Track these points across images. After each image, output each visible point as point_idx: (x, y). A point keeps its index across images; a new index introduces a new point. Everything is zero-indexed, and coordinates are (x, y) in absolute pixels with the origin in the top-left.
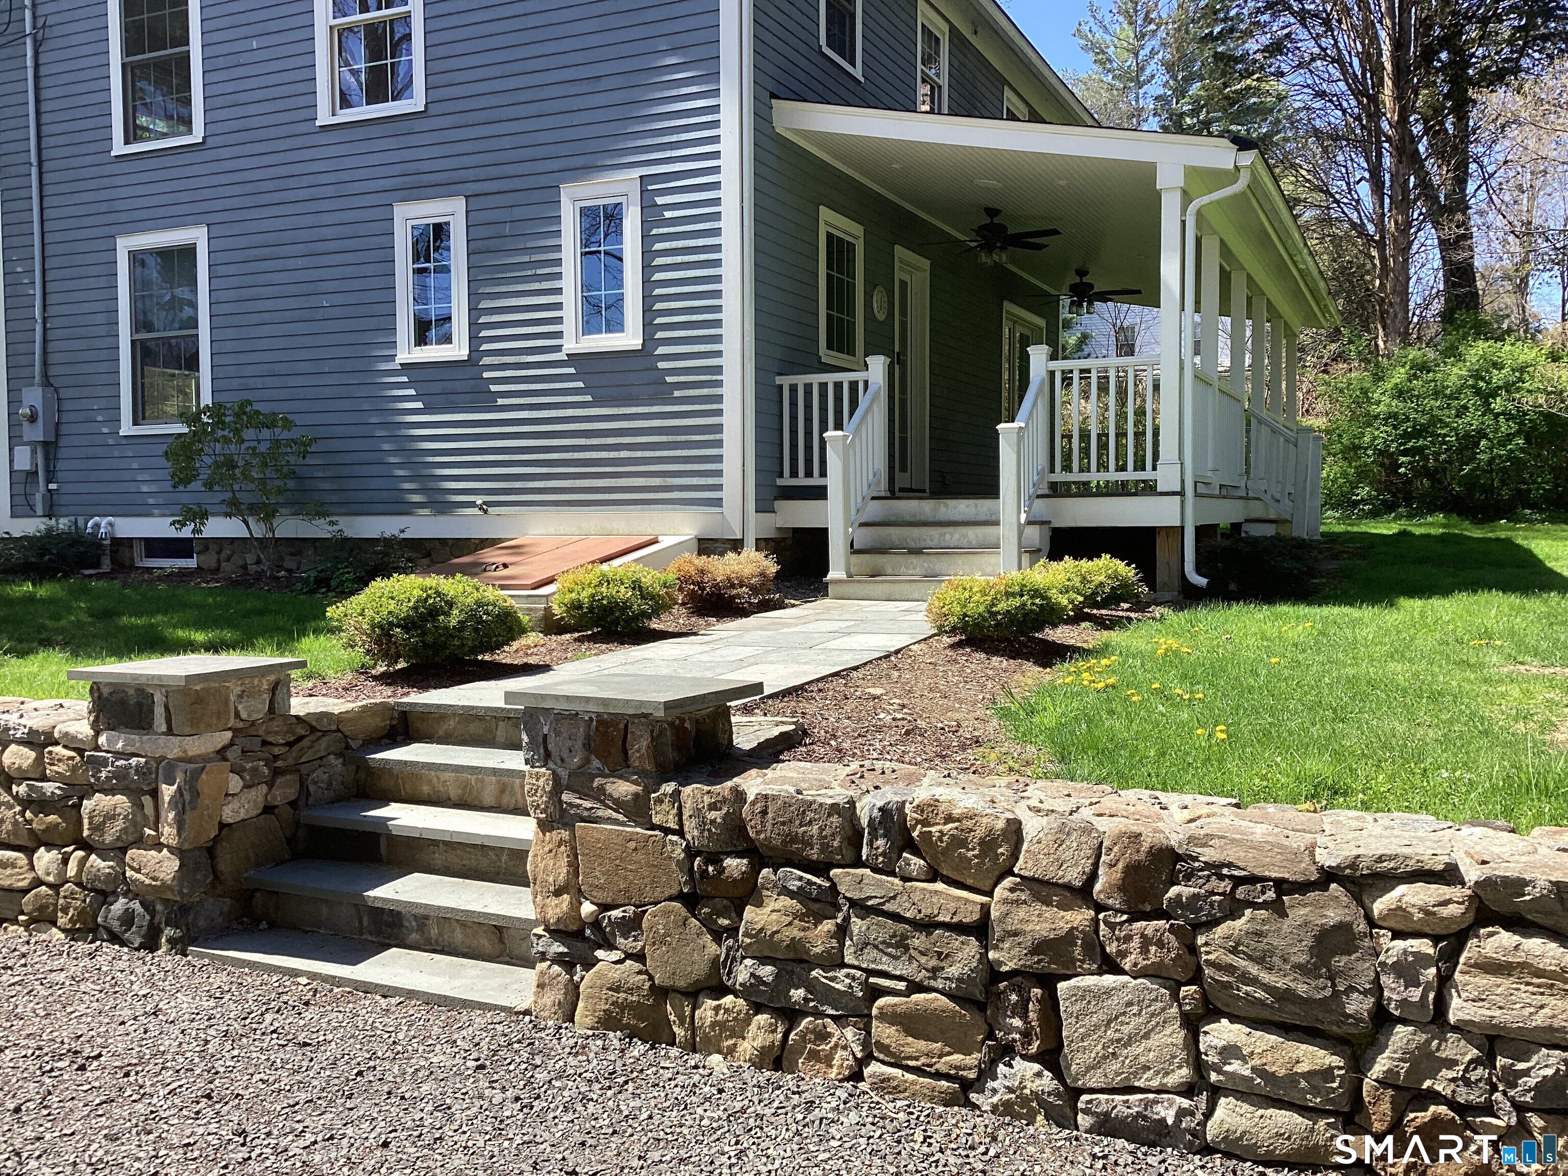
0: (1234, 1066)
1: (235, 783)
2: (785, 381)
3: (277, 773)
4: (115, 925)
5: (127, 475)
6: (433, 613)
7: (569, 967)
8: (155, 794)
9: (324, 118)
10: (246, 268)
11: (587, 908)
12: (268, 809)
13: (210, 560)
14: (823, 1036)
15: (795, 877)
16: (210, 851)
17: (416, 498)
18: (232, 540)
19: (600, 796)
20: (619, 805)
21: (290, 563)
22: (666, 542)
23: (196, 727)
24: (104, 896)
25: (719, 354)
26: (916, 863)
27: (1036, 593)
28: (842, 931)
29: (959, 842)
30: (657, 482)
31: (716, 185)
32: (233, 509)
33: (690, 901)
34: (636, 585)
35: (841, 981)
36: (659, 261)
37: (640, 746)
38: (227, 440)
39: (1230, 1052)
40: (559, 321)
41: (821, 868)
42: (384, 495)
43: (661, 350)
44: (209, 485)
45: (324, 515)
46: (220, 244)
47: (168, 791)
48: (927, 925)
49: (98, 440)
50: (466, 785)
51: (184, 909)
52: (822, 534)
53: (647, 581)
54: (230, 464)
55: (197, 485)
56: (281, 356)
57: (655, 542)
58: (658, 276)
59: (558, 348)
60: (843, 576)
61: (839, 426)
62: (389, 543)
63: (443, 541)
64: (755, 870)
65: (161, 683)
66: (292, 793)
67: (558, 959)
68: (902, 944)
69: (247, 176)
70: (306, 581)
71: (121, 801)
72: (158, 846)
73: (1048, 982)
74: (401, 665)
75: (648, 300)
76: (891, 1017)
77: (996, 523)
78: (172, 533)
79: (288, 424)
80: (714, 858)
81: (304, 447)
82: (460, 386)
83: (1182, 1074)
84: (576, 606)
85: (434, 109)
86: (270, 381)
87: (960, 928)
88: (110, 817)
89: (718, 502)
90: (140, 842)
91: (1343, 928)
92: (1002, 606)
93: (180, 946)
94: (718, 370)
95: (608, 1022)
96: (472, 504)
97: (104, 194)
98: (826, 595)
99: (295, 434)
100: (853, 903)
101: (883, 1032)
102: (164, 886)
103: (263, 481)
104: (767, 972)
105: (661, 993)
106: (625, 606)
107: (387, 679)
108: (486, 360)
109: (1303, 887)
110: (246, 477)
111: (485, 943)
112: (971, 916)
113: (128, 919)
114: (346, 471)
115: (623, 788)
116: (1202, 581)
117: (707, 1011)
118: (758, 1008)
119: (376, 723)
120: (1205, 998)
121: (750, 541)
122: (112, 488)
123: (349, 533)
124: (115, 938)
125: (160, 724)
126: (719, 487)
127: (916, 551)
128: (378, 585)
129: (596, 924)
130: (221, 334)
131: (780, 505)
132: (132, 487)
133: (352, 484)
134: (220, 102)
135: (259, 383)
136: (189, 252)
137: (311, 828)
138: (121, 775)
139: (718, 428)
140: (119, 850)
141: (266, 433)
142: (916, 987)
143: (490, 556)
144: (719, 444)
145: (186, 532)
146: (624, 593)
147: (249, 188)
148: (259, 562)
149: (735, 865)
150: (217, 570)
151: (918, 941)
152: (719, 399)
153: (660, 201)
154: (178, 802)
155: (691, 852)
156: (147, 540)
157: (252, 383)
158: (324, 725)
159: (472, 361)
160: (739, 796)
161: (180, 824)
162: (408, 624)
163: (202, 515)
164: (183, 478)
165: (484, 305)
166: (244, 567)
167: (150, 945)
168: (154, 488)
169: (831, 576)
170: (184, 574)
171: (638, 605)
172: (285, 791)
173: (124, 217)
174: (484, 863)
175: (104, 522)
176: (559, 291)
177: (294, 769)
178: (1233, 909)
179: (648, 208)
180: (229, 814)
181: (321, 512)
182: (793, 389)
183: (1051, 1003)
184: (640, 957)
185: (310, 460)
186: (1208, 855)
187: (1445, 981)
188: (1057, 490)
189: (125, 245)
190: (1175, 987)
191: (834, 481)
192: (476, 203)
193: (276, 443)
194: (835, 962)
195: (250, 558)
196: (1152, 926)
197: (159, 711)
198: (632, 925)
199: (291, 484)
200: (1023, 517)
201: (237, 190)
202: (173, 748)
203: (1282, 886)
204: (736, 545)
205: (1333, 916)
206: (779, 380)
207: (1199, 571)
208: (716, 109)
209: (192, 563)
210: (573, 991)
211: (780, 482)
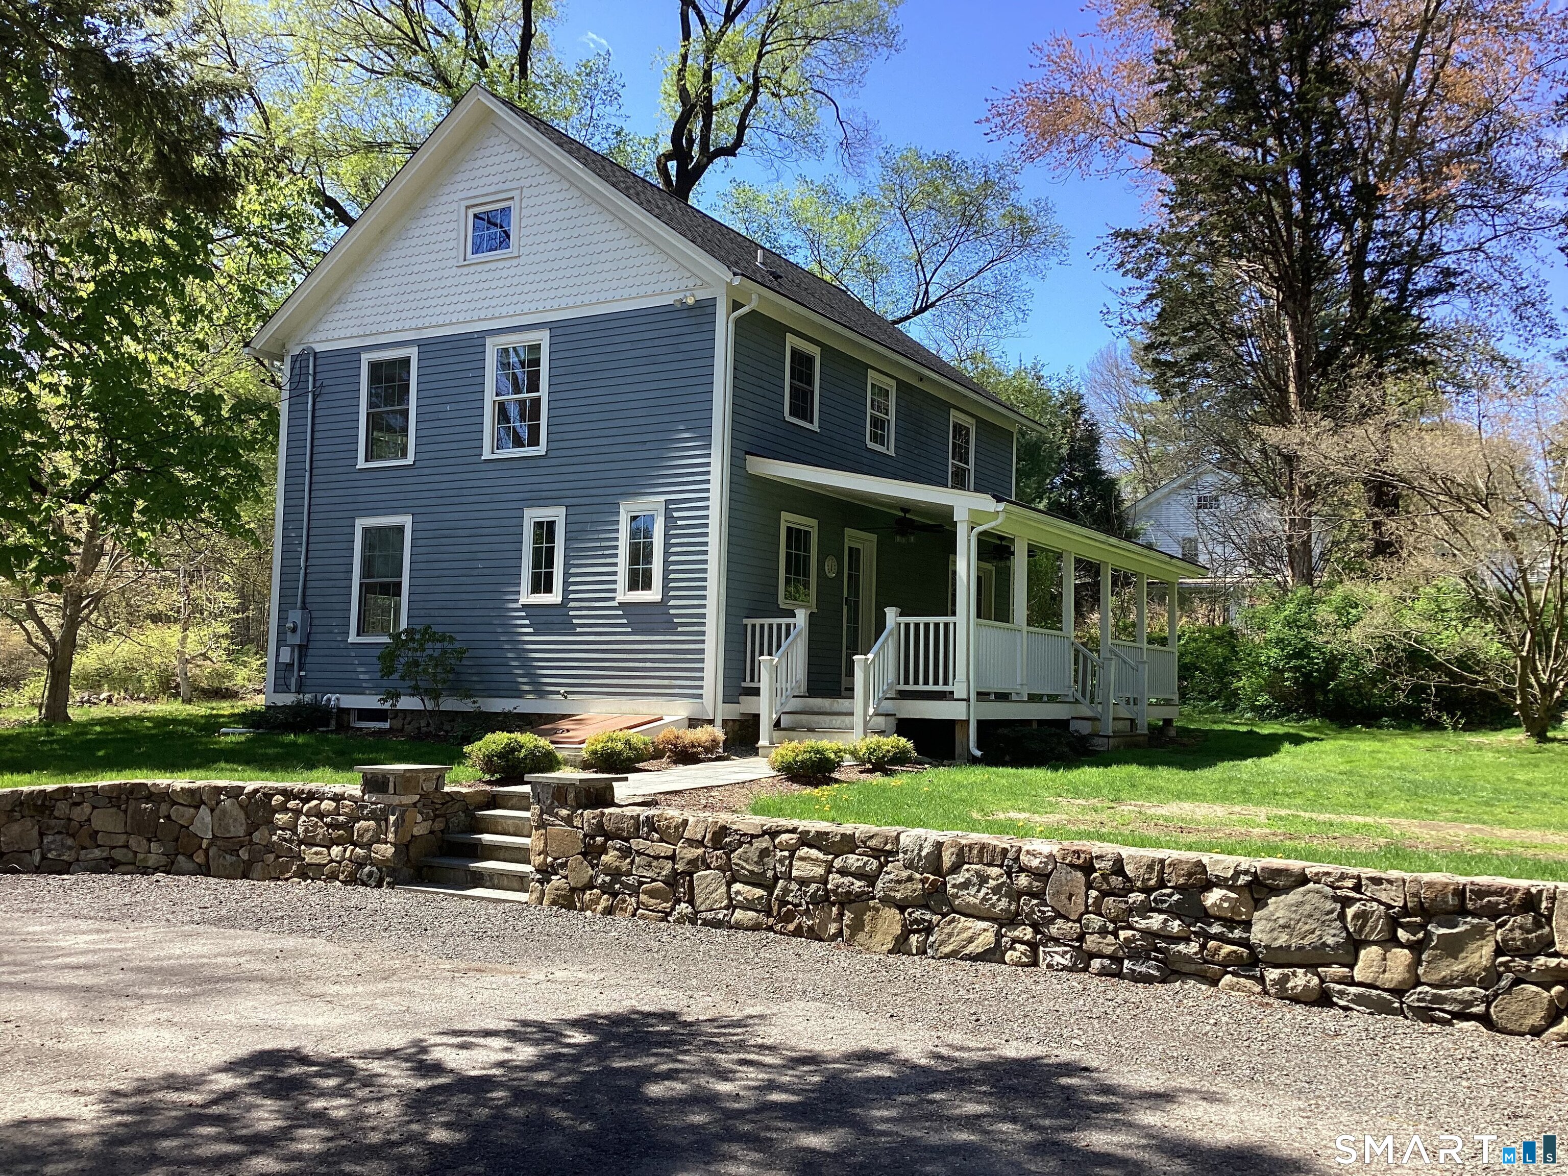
0: (740, 898)
1: (419, 818)
2: (749, 622)
3: (436, 816)
4: (365, 878)
5: (350, 668)
6: (513, 750)
7: (542, 884)
8: (387, 820)
9: (486, 455)
10: (432, 542)
11: (549, 859)
12: (432, 832)
13: (398, 724)
14: (624, 901)
15: (618, 843)
16: (407, 846)
17: (526, 688)
18: (412, 711)
19: (556, 815)
20: (563, 819)
21: (447, 727)
22: (667, 719)
23: (406, 791)
24: (361, 865)
25: (704, 606)
26: (656, 836)
27: (818, 752)
28: (633, 862)
29: (668, 827)
30: (666, 682)
31: (707, 508)
32: (415, 691)
33: (584, 854)
34: (628, 742)
35: (631, 880)
36: (673, 549)
37: (571, 796)
38: (416, 650)
39: (738, 893)
40: (615, 582)
41: (627, 840)
42: (506, 685)
43: (671, 603)
44: (403, 678)
45: (470, 697)
46: (420, 526)
47: (392, 818)
48: (657, 858)
49: (334, 645)
50: (517, 826)
51: (394, 870)
52: (757, 716)
53: (634, 740)
54: (416, 664)
55: (396, 676)
56: (448, 597)
57: (661, 719)
58: (672, 558)
59: (613, 599)
60: (767, 743)
61: (770, 654)
62: (506, 715)
63: (540, 715)
64: (606, 841)
65: (393, 773)
66: (442, 826)
67: (538, 881)
68: (650, 865)
69: (437, 486)
70: (455, 738)
71: (372, 823)
72: (386, 843)
73: (691, 875)
74: (497, 776)
75: (666, 572)
76: (645, 892)
77: (852, 714)
78: (379, 706)
79: (452, 640)
80: (593, 838)
81: (460, 654)
82: (555, 619)
83: (725, 902)
84: (594, 752)
85: (551, 454)
86: (444, 612)
87: (666, 858)
88: (367, 830)
89: (700, 696)
90: (378, 841)
91: (767, 848)
92: (799, 758)
93: (391, 885)
94: (703, 616)
95: (554, 903)
96: (558, 693)
97: (351, 491)
98: (757, 754)
99: (457, 645)
100: (637, 852)
101: (643, 898)
102: (388, 860)
103: (435, 675)
104: (608, 879)
105: (573, 890)
106: (620, 753)
107: (489, 783)
108: (572, 604)
109: (758, 836)
110: (425, 671)
111: (516, 885)
112: (669, 853)
113: (370, 875)
114: (485, 670)
115: (564, 812)
116: (978, 753)
117: (587, 896)
118: (604, 893)
119: (480, 798)
120: (733, 876)
121: (719, 722)
122: (341, 675)
123: (483, 709)
124: (364, 884)
125: (391, 790)
126: (701, 687)
127: (811, 730)
128: (489, 737)
129: (552, 866)
130: (416, 582)
131: (743, 699)
132: (354, 676)
133: (487, 677)
134: (424, 440)
135: (436, 613)
136: (400, 529)
137: (449, 842)
138: (373, 812)
139: (702, 651)
140: (368, 846)
141: (439, 645)
142: (653, 880)
143: (564, 724)
144: (702, 661)
145: (387, 706)
146: (620, 746)
147: (439, 493)
148: (428, 725)
149: (599, 839)
150: (402, 730)
151: (655, 864)
152: (703, 633)
153: (675, 514)
154: (396, 823)
155: (585, 836)
156: (359, 710)
157: (433, 613)
158: (458, 797)
159: (564, 604)
160: (603, 814)
161: (396, 832)
162: (501, 755)
163: (395, 695)
164: (388, 671)
165: (573, 571)
166: (419, 728)
167: (379, 885)
168: (366, 677)
169: (761, 743)
170: (381, 732)
171: (627, 753)
172: (439, 825)
173: (362, 506)
174: (520, 857)
175: (334, 697)
176: (615, 564)
177: (444, 816)
178: (740, 844)
179: (668, 517)
180: (417, 831)
181: (468, 694)
182: (754, 626)
183: (691, 882)
184: (566, 877)
185: (465, 662)
186: (735, 827)
187: (791, 865)
188: (903, 695)
189: (361, 523)
190: (724, 872)
191: (764, 685)
192: (572, 510)
193: (444, 651)
194: (629, 873)
195: (423, 723)
196: (719, 852)
197: (391, 785)
198: (564, 865)
199: (451, 676)
200: (871, 711)
201: (432, 494)
202: (396, 800)
203: (753, 836)
204: (711, 722)
205: (764, 845)
206: (745, 621)
207: (979, 748)
208: (708, 464)
209: (387, 725)
210: (543, 893)
211: (744, 684)
